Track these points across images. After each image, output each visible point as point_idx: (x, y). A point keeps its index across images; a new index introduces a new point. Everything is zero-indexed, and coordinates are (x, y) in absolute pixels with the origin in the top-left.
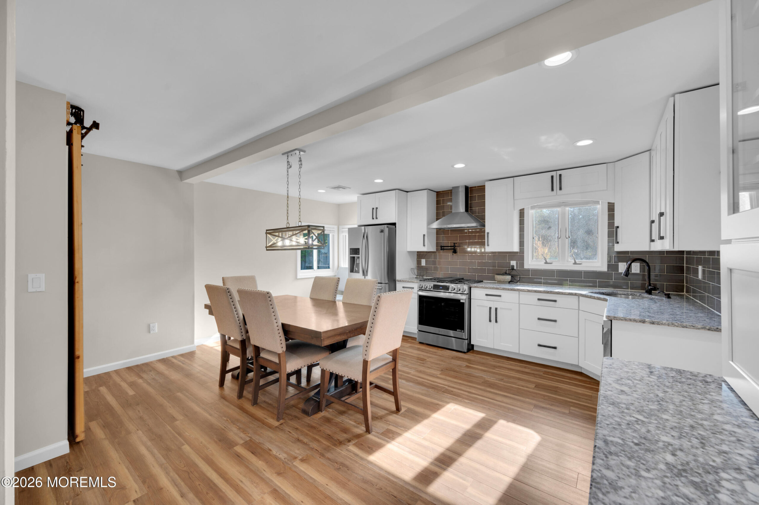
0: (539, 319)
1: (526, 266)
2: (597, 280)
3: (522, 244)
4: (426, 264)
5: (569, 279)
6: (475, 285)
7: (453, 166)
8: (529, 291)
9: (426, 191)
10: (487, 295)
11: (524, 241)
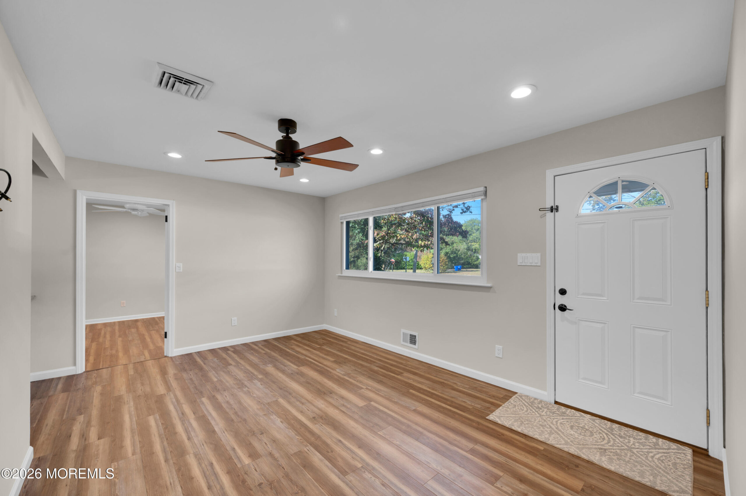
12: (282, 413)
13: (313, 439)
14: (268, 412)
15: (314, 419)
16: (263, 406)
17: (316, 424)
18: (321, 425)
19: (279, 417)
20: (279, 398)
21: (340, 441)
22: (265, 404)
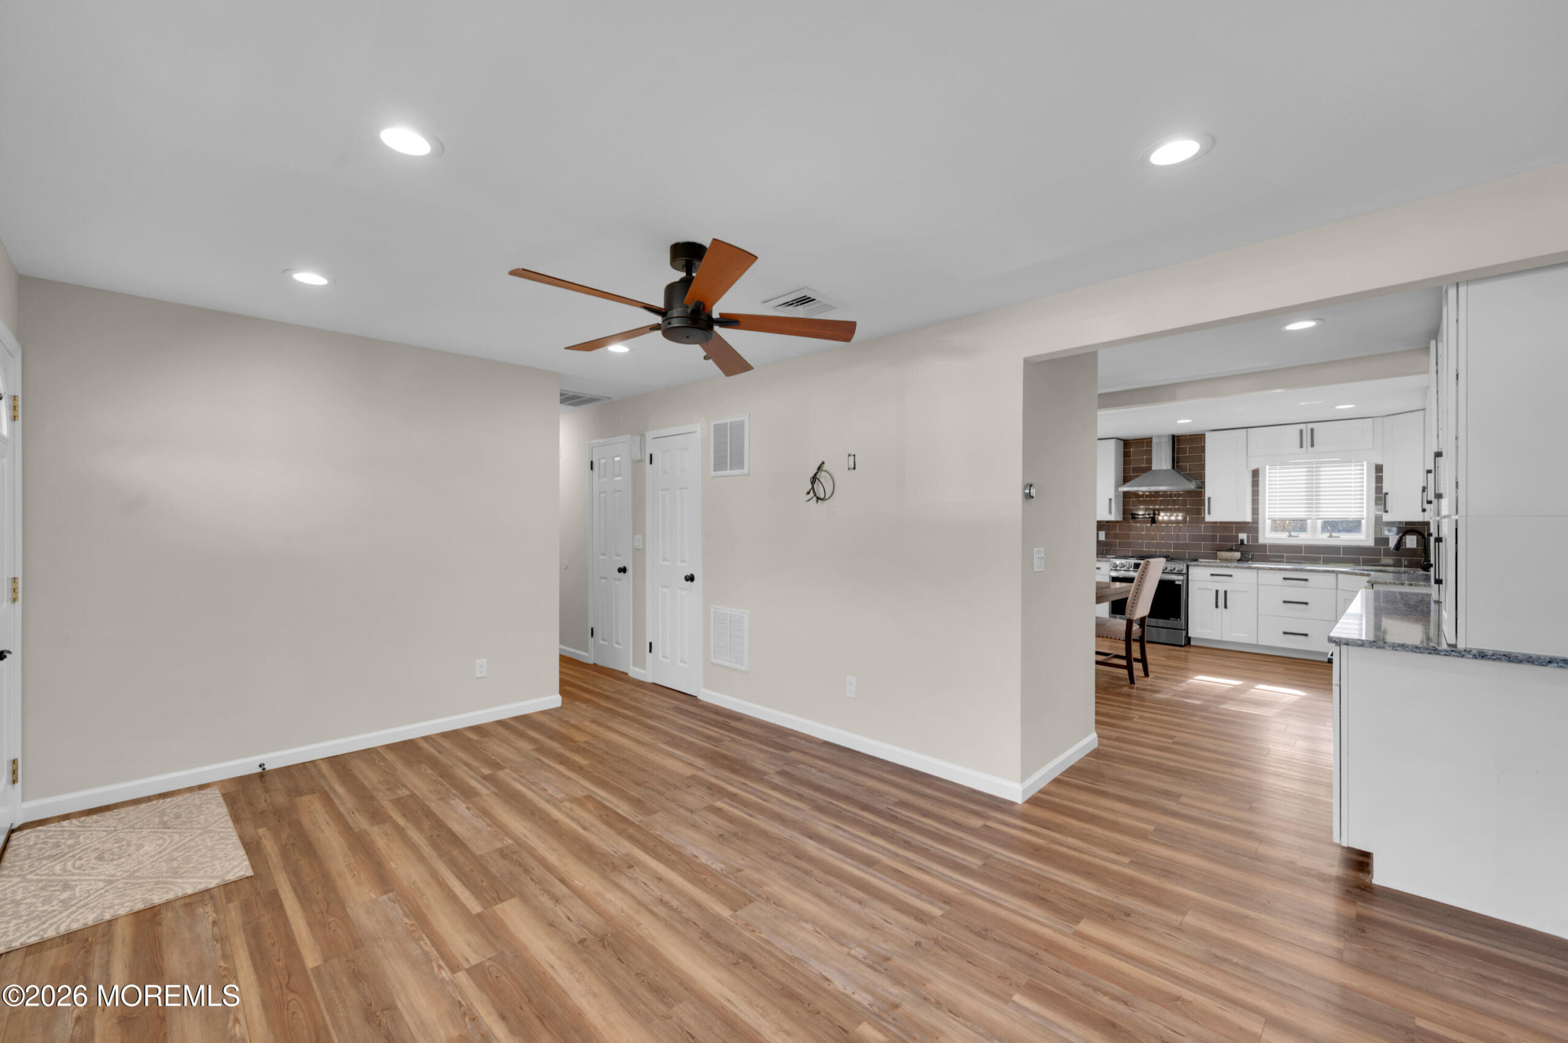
0: (1285, 602)
1: (1261, 541)
2: (1361, 557)
3: (1255, 511)
4: (1106, 538)
5: (1322, 556)
6: (1193, 563)
7: (1176, 422)
8: (1271, 569)
9: (1113, 441)
10: (1212, 575)
11: (1258, 508)
12: (703, 877)
13: (631, 831)
14: (736, 877)
15: (631, 864)
16: (759, 892)
17: (627, 855)
18: (615, 852)
19: (704, 867)
20: (731, 916)
21: (585, 828)
22: (757, 898)
